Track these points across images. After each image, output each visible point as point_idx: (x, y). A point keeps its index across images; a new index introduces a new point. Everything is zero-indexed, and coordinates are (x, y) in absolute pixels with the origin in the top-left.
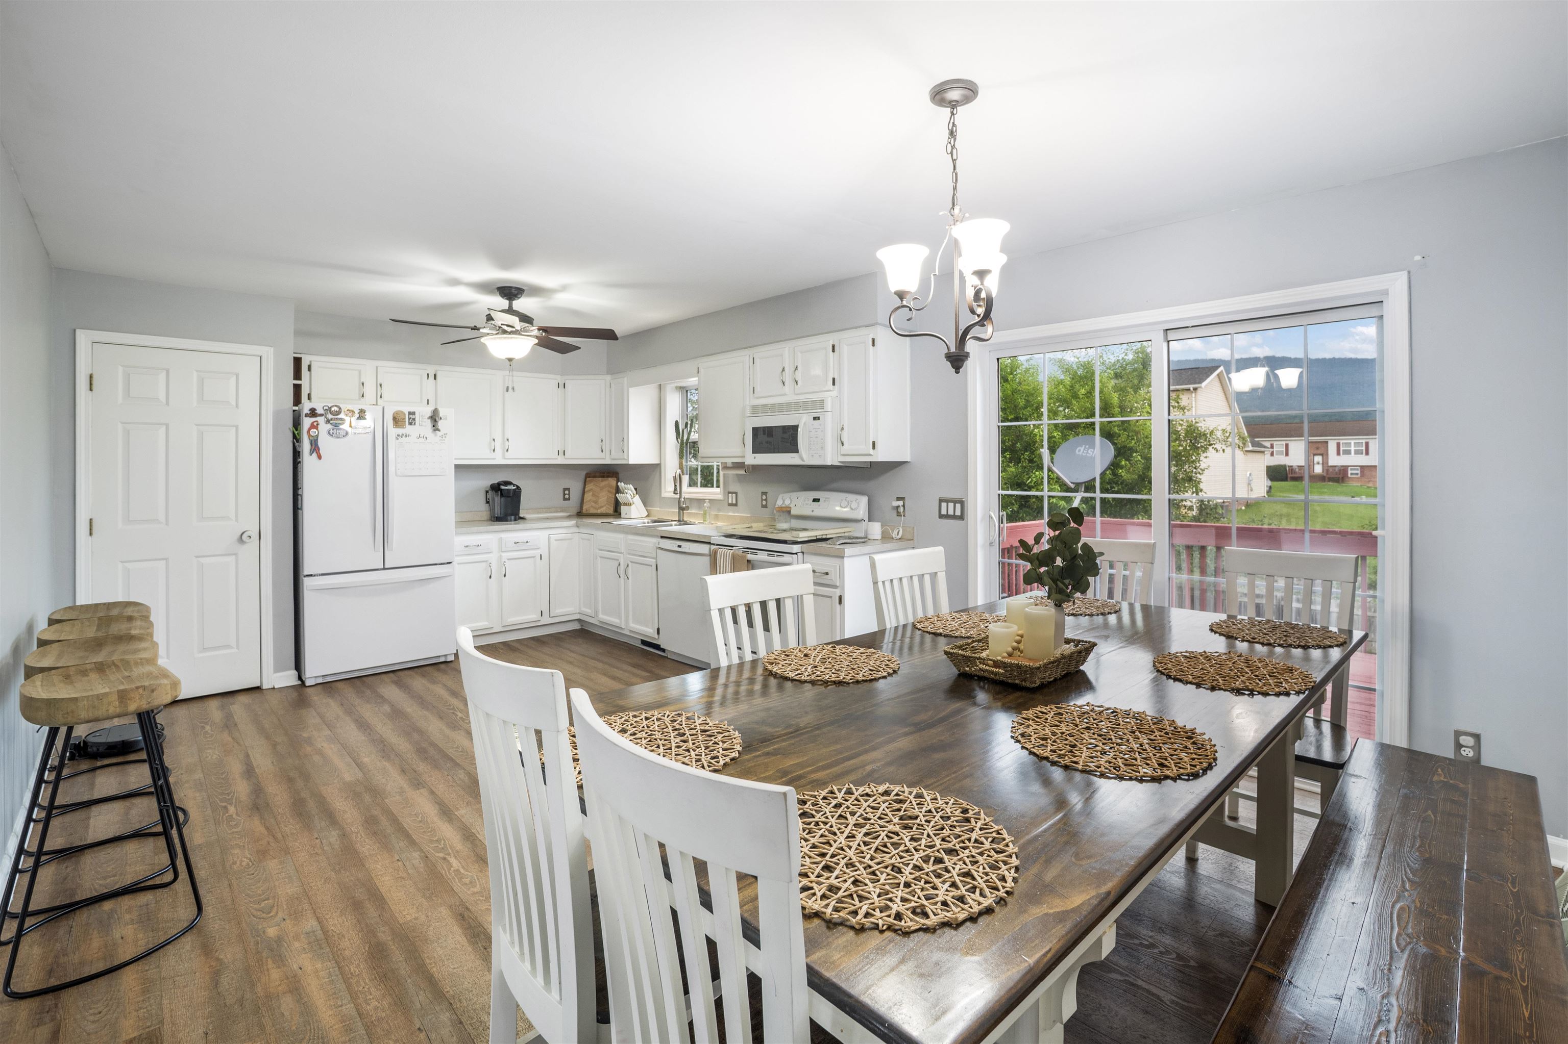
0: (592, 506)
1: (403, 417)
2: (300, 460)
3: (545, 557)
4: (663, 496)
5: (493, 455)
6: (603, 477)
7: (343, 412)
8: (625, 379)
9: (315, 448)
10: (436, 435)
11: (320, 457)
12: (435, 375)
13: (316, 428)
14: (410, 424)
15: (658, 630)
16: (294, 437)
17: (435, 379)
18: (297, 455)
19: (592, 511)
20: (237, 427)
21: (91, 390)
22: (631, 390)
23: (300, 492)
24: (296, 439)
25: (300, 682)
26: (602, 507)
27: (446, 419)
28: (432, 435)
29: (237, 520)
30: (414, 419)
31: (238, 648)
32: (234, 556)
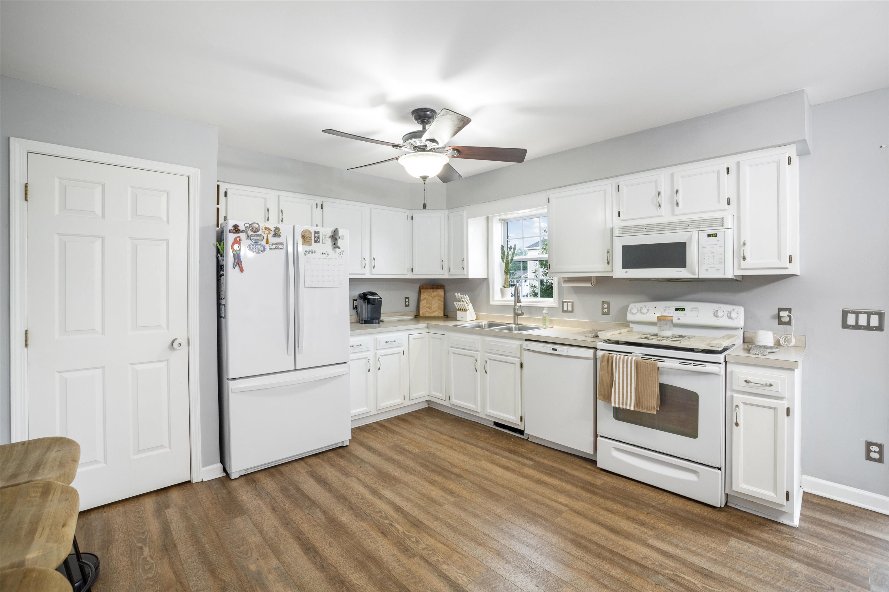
0: (426, 311)
1: (310, 236)
2: (224, 273)
3: (406, 353)
4: (490, 304)
5: (363, 271)
6: (433, 289)
7: (261, 230)
8: (465, 211)
9: (238, 262)
10: (335, 252)
11: (242, 270)
12: (322, 205)
13: (239, 243)
14: (316, 242)
15: (521, 418)
16: (218, 251)
17: (322, 208)
18: (220, 267)
19: (427, 315)
20: (168, 241)
21: (26, 200)
22: (469, 220)
23: (223, 302)
24: (220, 253)
25: (224, 474)
26: (434, 312)
27: (343, 239)
28: (333, 252)
29: (168, 329)
30: (318, 238)
31: (170, 447)
32: (166, 362)
